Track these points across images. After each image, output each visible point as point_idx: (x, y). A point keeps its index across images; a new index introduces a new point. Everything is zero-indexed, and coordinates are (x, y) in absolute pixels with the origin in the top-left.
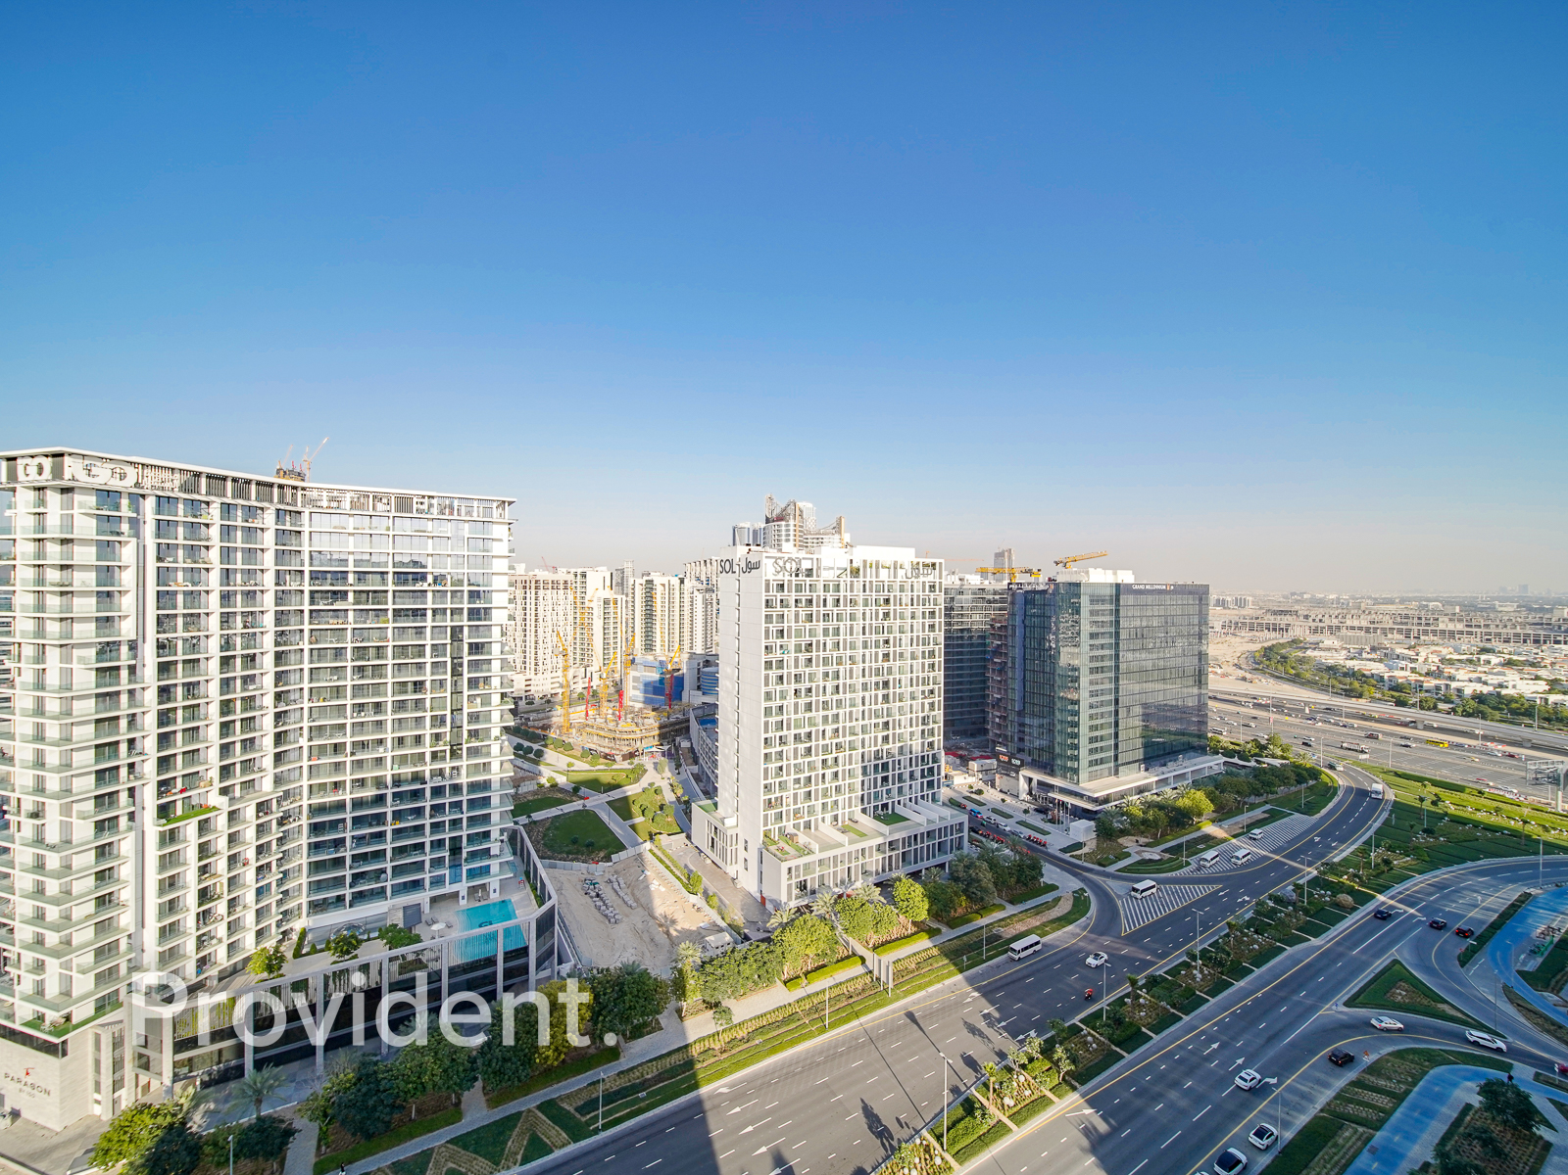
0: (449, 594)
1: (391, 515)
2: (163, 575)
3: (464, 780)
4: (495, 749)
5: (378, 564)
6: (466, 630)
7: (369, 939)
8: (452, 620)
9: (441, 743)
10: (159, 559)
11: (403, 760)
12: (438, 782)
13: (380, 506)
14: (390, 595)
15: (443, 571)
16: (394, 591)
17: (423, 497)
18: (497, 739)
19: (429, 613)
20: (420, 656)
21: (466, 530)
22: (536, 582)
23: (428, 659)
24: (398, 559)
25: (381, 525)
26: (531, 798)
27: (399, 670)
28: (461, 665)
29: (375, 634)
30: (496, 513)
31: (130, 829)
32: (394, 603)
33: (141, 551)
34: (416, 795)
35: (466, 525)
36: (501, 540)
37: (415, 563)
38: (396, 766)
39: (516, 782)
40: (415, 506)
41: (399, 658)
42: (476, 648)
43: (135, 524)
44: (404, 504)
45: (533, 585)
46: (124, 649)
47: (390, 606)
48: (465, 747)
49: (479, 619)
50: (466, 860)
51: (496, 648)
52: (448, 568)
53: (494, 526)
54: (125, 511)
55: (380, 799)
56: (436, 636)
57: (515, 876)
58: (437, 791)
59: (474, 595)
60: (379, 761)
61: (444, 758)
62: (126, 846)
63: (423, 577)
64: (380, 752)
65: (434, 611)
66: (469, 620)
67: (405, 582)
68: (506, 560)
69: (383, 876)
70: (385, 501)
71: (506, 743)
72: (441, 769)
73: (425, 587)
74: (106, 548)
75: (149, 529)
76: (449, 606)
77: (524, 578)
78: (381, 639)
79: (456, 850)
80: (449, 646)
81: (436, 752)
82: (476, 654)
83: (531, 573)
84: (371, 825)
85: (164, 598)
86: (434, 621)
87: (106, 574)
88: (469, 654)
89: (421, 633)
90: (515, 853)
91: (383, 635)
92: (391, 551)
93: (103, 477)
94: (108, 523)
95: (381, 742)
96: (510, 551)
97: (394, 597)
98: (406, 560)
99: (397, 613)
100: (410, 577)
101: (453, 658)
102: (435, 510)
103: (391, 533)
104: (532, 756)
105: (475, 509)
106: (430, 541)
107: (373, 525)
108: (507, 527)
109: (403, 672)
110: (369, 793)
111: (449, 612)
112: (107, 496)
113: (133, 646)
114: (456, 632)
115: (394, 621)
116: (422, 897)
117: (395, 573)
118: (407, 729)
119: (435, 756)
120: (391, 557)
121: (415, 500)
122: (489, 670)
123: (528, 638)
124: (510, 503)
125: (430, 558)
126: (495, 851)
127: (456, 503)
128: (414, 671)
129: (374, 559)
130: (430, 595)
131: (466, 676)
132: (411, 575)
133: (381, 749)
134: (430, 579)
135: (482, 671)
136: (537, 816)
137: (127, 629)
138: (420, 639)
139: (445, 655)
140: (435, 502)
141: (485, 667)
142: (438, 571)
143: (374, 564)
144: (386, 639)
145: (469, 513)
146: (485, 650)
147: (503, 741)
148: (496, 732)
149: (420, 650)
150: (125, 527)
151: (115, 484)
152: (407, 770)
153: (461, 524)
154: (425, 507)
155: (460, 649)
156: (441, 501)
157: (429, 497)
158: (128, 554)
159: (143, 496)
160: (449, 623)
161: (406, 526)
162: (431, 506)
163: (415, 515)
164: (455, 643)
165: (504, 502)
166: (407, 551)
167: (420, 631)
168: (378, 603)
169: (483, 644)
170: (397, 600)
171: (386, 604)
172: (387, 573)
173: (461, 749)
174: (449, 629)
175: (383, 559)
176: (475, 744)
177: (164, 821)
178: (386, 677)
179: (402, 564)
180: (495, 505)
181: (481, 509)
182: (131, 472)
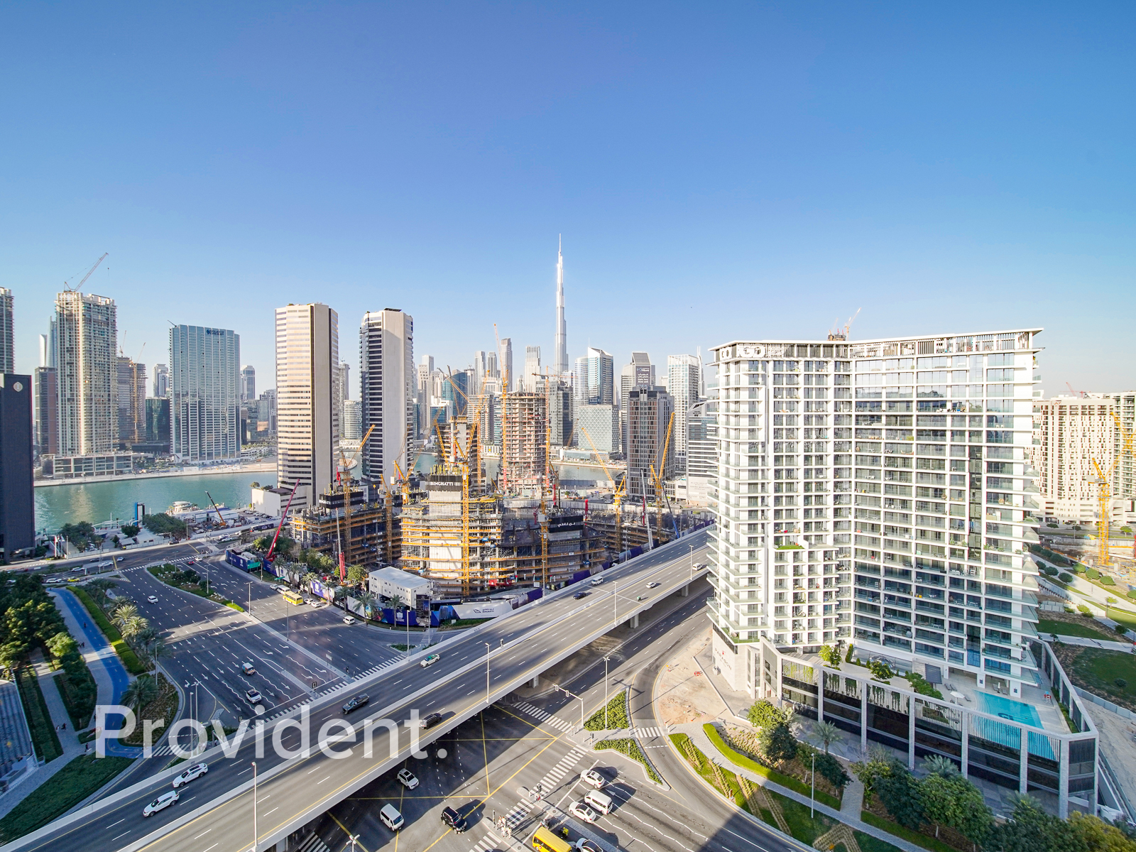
0: (967, 419)
1: (915, 357)
2: (777, 405)
3: (982, 579)
4: (1017, 561)
5: (905, 395)
6: (984, 450)
7: (897, 675)
8: (970, 441)
9: (959, 543)
10: (775, 397)
11: (925, 549)
12: (956, 574)
13: (906, 351)
14: (914, 419)
15: (961, 399)
16: (918, 416)
17: (942, 339)
18: (1018, 552)
19: (948, 434)
20: (940, 468)
21: (985, 362)
22: (1061, 407)
23: (947, 471)
24: (920, 390)
25: (906, 365)
26: (1056, 619)
27: (922, 477)
28: (979, 480)
29: (902, 448)
30: (1017, 345)
31: (762, 546)
32: (917, 425)
33: (767, 391)
34: (936, 579)
35: (985, 358)
36: (1024, 369)
37: (935, 393)
38: (919, 552)
39: (1040, 599)
40: (936, 348)
41: (922, 468)
42: (994, 467)
43: (764, 377)
44: (926, 347)
45: (1056, 411)
46: (760, 446)
47: (914, 427)
48: (983, 552)
49: (997, 442)
50: (984, 650)
51: (1018, 470)
52: (966, 397)
53: (1016, 357)
54: (760, 371)
55: (906, 574)
56: (955, 453)
57: (1039, 687)
58: (955, 582)
59: (991, 420)
60: (905, 545)
61: (962, 556)
62: (761, 555)
63: (943, 405)
64: (906, 538)
65: (953, 432)
66: (988, 441)
67: (927, 409)
68: (1031, 387)
69: (908, 632)
70: (910, 346)
71: (1029, 559)
72: (959, 565)
73: (945, 412)
74: (753, 391)
75: (770, 380)
76: (967, 428)
77: (1044, 404)
78: (907, 452)
79: (974, 636)
80: (967, 463)
81: (955, 549)
82: (995, 472)
83: (1054, 399)
84: (898, 591)
85: (777, 418)
86: (952, 440)
87: (753, 405)
88: (988, 471)
89: (941, 450)
90: (1039, 666)
91: (909, 449)
92: (915, 385)
93: (752, 355)
94: (753, 377)
95: (906, 530)
96: (1034, 378)
97: (918, 420)
98: (928, 391)
99: (920, 433)
100: (931, 404)
101: (971, 474)
102: (954, 350)
103: (915, 371)
104: (1056, 578)
105: (995, 343)
106: (949, 374)
107: (901, 366)
108: (1032, 355)
109: (925, 480)
110: (898, 566)
111: (967, 434)
112: (753, 363)
113: (764, 445)
114: (975, 452)
115: (918, 439)
116: (944, 664)
117: (918, 402)
118: (928, 525)
119: (953, 552)
120: (915, 389)
121: (936, 342)
122: (1011, 489)
123: (1049, 462)
124: (1034, 333)
125: (949, 389)
126: (1016, 653)
127: (974, 340)
128: (935, 479)
129: (902, 391)
130: (949, 419)
131: (985, 490)
132: (933, 403)
133: (907, 536)
134: (949, 406)
135: (1001, 488)
136: (1063, 639)
137: (761, 437)
138: (940, 454)
139: (964, 470)
140: (954, 342)
141: (1004, 484)
142: (956, 399)
143: (901, 395)
144: (910, 452)
145: (988, 347)
146: (1005, 469)
147: (1026, 556)
148: (1017, 546)
149: (940, 464)
150: (760, 380)
151: (756, 357)
152: (929, 558)
153: (979, 358)
154: (944, 347)
155: (978, 466)
156: (960, 341)
157: (948, 339)
158: (761, 395)
159: (768, 362)
160: (967, 443)
161: (928, 364)
162: (949, 346)
163: (935, 354)
164: (974, 461)
165: (1028, 333)
166: (928, 384)
167: (940, 448)
168: (905, 425)
169: (1003, 463)
170: (919, 422)
171: (911, 425)
172: (912, 402)
173: (980, 553)
174: (967, 448)
175: (909, 391)
176: (992, 551)
177: (777, 546)
178: (911, 481)
179: (924, 394)
180: (1017, 336)
181: (1000, 342)
182: (762, 348)
